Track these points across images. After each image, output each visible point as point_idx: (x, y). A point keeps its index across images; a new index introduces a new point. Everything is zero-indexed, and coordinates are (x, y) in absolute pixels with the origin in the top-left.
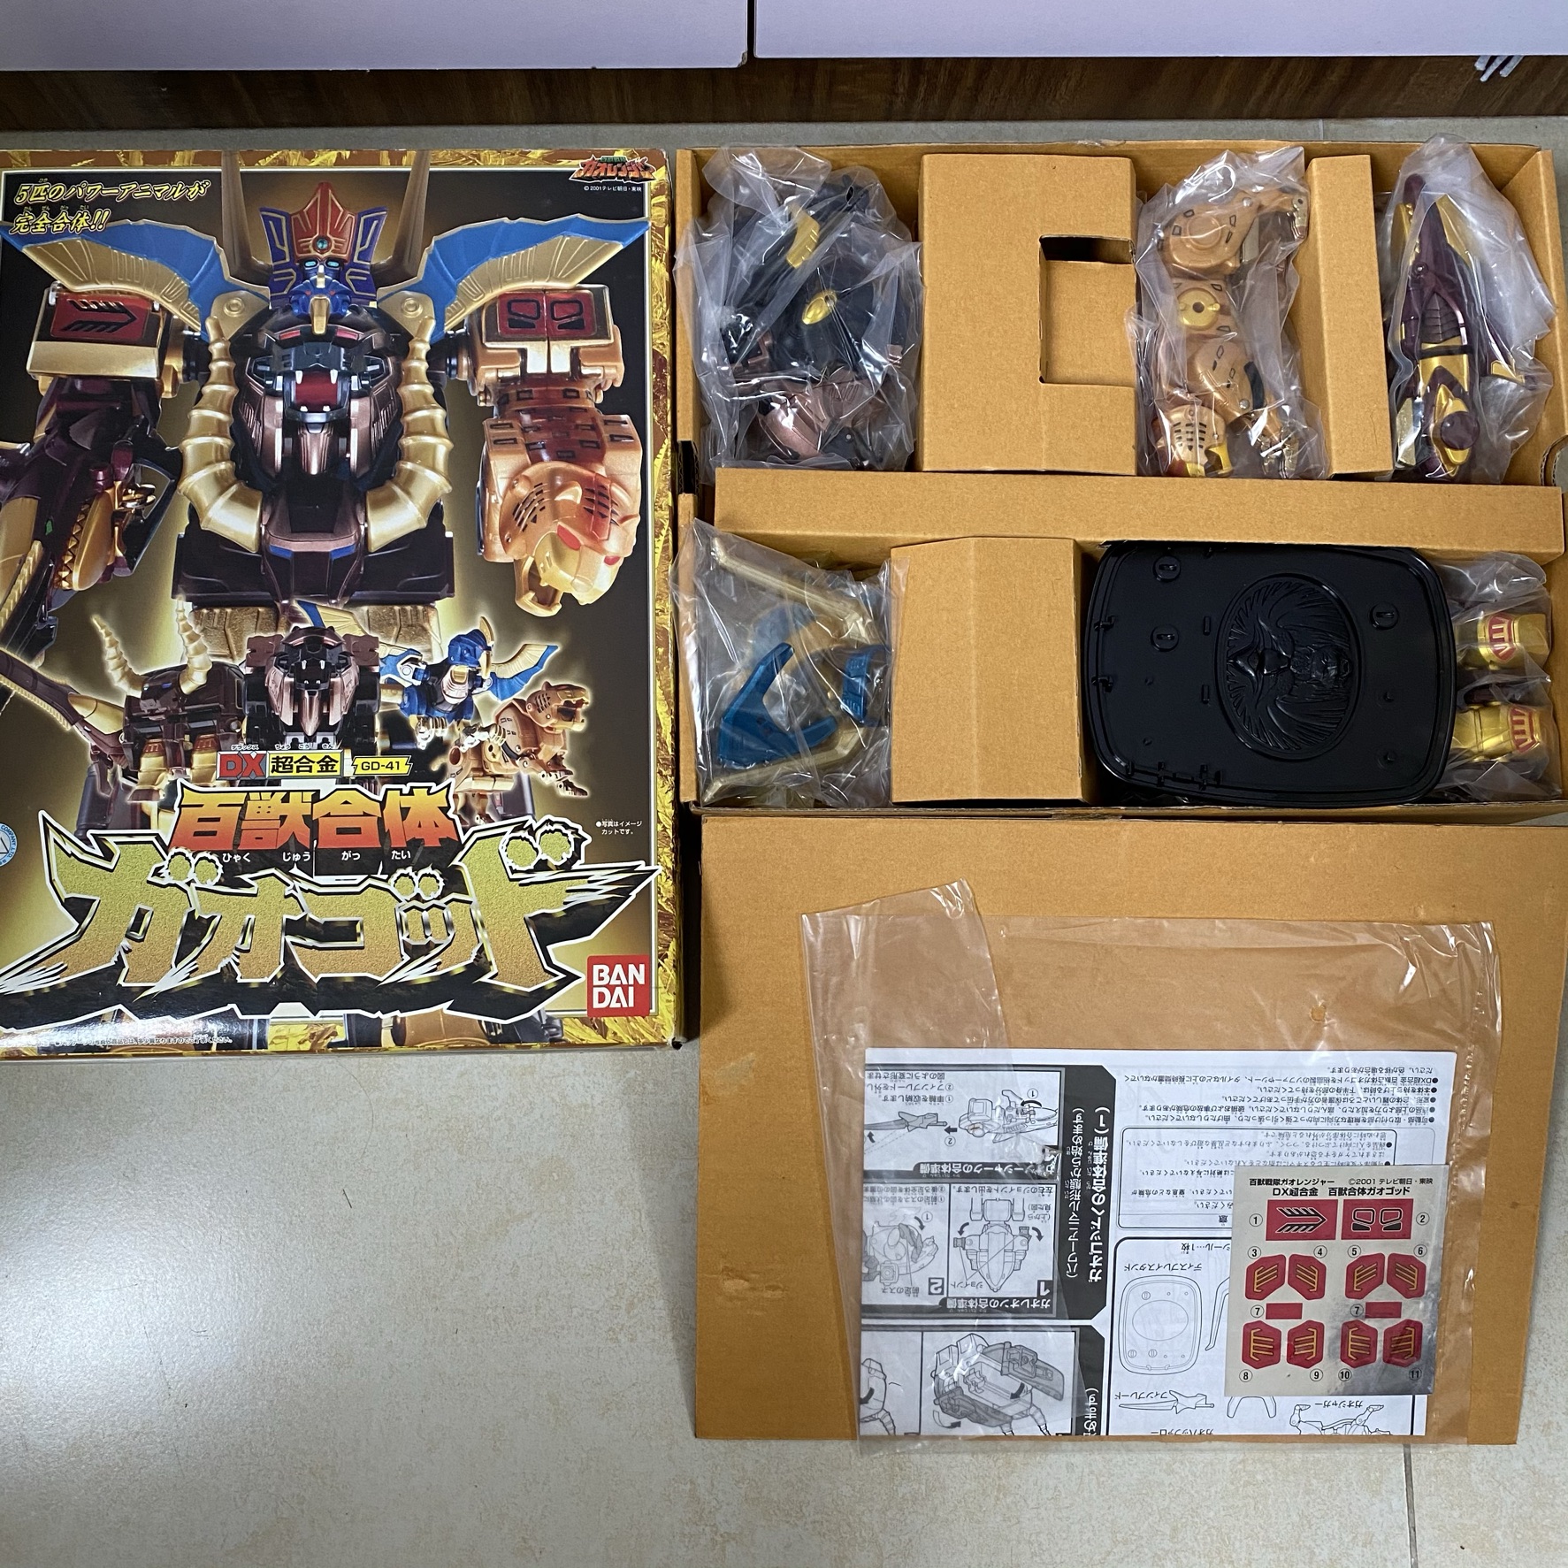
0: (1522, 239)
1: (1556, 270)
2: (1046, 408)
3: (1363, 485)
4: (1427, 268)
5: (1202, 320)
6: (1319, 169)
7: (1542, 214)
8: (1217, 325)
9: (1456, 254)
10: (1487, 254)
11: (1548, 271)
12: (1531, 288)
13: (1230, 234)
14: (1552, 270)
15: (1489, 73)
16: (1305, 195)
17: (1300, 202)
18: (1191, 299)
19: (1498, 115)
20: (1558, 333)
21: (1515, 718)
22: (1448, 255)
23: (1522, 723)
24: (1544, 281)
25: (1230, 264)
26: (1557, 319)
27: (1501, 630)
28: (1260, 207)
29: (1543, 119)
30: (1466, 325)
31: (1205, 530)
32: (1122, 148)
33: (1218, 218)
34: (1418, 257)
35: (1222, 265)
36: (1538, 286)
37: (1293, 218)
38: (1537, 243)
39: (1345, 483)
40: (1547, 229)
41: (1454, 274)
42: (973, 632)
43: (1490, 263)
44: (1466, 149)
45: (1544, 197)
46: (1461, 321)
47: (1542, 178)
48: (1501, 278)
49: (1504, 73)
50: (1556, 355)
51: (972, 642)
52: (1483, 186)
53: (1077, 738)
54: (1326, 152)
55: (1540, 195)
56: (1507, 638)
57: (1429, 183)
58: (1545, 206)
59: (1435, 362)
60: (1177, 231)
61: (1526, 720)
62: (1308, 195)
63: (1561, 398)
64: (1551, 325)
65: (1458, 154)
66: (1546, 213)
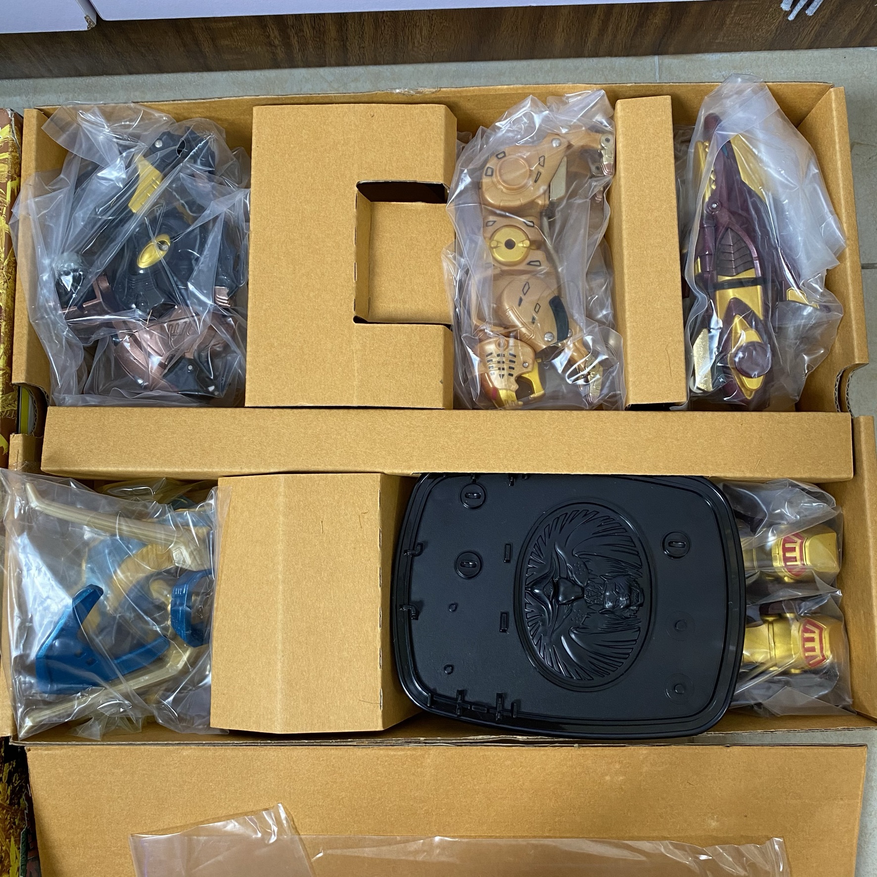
0: (817, 171)
1: (847, 202)
2: (358, 347)
3: (660, 415)
4: (721, 205)
5: (514, 255)
6: (624, 110)
7: (834, 148)
8: (528, 260)
9: (750, 191)
10: (780, 190)
11: (840, 203)
12: (822, 219)
13: (539, 174)
14: (843, 202)
15: (795, 12)
16: (611, 133)
17: (608, 140)
18: (503, 236)
19: (810, 48)
20: (848, 264)
21: (807, 635)
22: (741, 192)
23: (812, 640)
24: (836, 212)
25: (540, 202)
26: (847, 250)
27: (793, 550)
28: (570, 146)
29: (851, 50)
30: (760, 258)
31: (505, 462)
32: (439, 95)
33: (527, 160)
34: (713, 193)
35: (532, 203)
36: (831, 219)
37: (601, 156)
38: (831, 177)
39: (640, 413)
40: (839, 163)
41: (747, 210)
42: (280, 568)
43: (783, 198)
44: (762, 89)
45: (836, 132)
46: (755, 255)
47: (835, 113)
48: (793, 213)
49: (810, 12)
50: (847, 285)
51: (280, 577)
52: (778, 123)
53: (379, 670)
54: (632, 93)
55: (833, 130)
56: (798, 558)
57: (724, 123)
58: (837, 141)
59: (731, 293)
60: (489, 173)
61: (816, 636)
62: (614, 133)
63: (851, 327)
64: (840, 257)
65: (755, 92)
66: (837, 147)
